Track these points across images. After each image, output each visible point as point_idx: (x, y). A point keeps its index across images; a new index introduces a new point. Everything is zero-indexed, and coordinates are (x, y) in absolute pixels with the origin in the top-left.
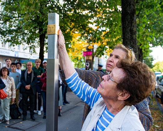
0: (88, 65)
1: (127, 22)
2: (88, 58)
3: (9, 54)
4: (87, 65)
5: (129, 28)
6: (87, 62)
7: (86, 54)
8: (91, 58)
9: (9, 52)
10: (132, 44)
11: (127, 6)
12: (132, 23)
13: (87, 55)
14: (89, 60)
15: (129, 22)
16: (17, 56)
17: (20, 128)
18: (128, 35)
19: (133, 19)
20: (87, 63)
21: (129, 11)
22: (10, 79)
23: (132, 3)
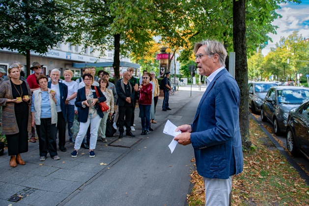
0: (163, 70)
1: (239, 38)
2: (163, 62)
3: (59, 55)
4: (161, 71)
5: (241, 44)
6: (161, 66)
7: (160, 57)
8: (167, 62)
9: (58, 53)
10: (243, 58)
11: (239, 23)
12: (243, 39)
13: (162, 58)
14: (164, 64)
15: (240, 39)
16: (69, 58)
17: (122, 145)
18: (240, 50)
19: (244, 36)
20: (162, 68)
21: (240, 29)
22: (109, 91)
23: (243, 21)
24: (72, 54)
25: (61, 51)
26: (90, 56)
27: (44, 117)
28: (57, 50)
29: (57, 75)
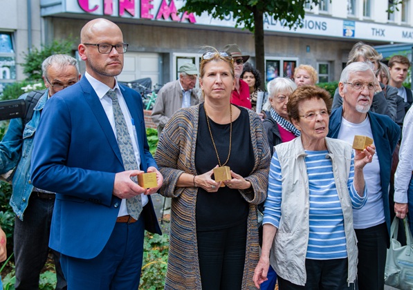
24: (357, 24)
25: (329, 16)
26: (402, 26)
27: (318, 255)
28: (320, 15)
29: (370, 85)
